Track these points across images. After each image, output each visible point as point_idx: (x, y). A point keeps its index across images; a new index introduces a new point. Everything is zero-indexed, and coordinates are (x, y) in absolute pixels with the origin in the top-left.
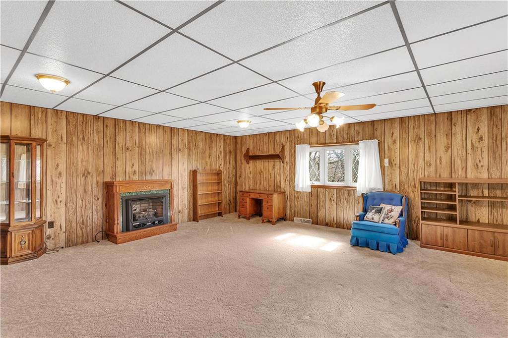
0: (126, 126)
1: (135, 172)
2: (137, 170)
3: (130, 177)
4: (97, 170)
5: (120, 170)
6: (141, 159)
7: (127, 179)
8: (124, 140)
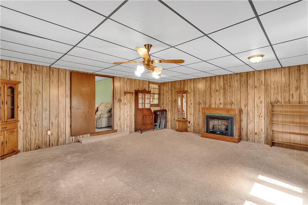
0: (216, 79)
1: (221, 103)
2: (222, 102)
3: (218, 106)
4: (203, 102)
5: (213, 102)
6: (224, 95)
7: (217, 107)
8: (215, 86)
